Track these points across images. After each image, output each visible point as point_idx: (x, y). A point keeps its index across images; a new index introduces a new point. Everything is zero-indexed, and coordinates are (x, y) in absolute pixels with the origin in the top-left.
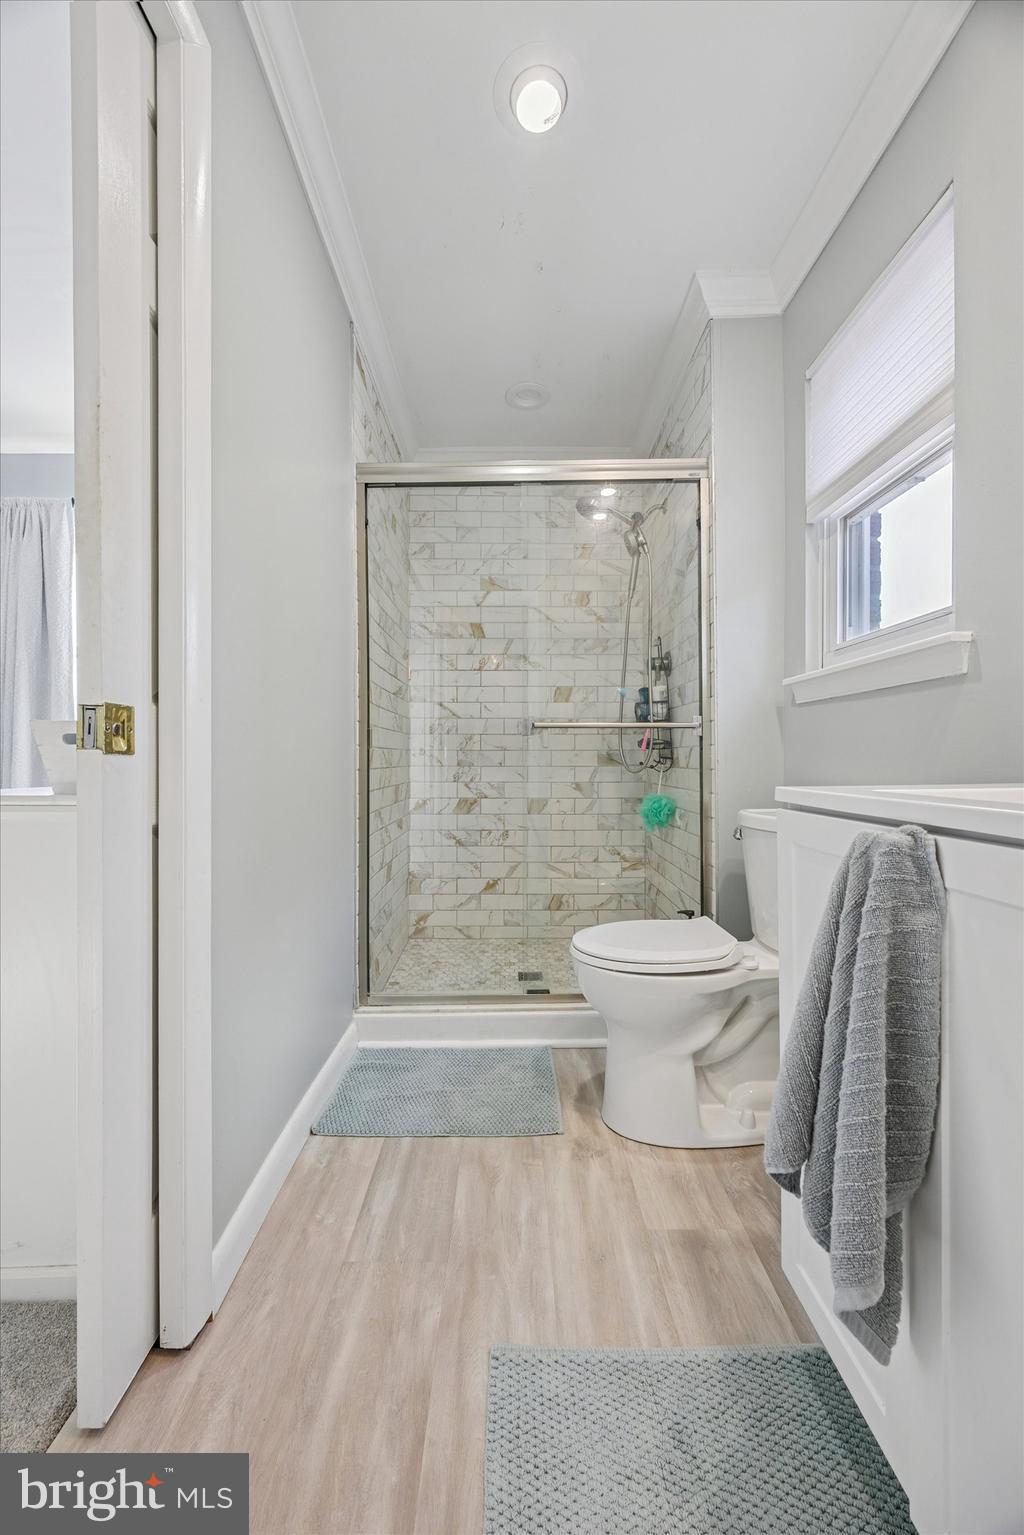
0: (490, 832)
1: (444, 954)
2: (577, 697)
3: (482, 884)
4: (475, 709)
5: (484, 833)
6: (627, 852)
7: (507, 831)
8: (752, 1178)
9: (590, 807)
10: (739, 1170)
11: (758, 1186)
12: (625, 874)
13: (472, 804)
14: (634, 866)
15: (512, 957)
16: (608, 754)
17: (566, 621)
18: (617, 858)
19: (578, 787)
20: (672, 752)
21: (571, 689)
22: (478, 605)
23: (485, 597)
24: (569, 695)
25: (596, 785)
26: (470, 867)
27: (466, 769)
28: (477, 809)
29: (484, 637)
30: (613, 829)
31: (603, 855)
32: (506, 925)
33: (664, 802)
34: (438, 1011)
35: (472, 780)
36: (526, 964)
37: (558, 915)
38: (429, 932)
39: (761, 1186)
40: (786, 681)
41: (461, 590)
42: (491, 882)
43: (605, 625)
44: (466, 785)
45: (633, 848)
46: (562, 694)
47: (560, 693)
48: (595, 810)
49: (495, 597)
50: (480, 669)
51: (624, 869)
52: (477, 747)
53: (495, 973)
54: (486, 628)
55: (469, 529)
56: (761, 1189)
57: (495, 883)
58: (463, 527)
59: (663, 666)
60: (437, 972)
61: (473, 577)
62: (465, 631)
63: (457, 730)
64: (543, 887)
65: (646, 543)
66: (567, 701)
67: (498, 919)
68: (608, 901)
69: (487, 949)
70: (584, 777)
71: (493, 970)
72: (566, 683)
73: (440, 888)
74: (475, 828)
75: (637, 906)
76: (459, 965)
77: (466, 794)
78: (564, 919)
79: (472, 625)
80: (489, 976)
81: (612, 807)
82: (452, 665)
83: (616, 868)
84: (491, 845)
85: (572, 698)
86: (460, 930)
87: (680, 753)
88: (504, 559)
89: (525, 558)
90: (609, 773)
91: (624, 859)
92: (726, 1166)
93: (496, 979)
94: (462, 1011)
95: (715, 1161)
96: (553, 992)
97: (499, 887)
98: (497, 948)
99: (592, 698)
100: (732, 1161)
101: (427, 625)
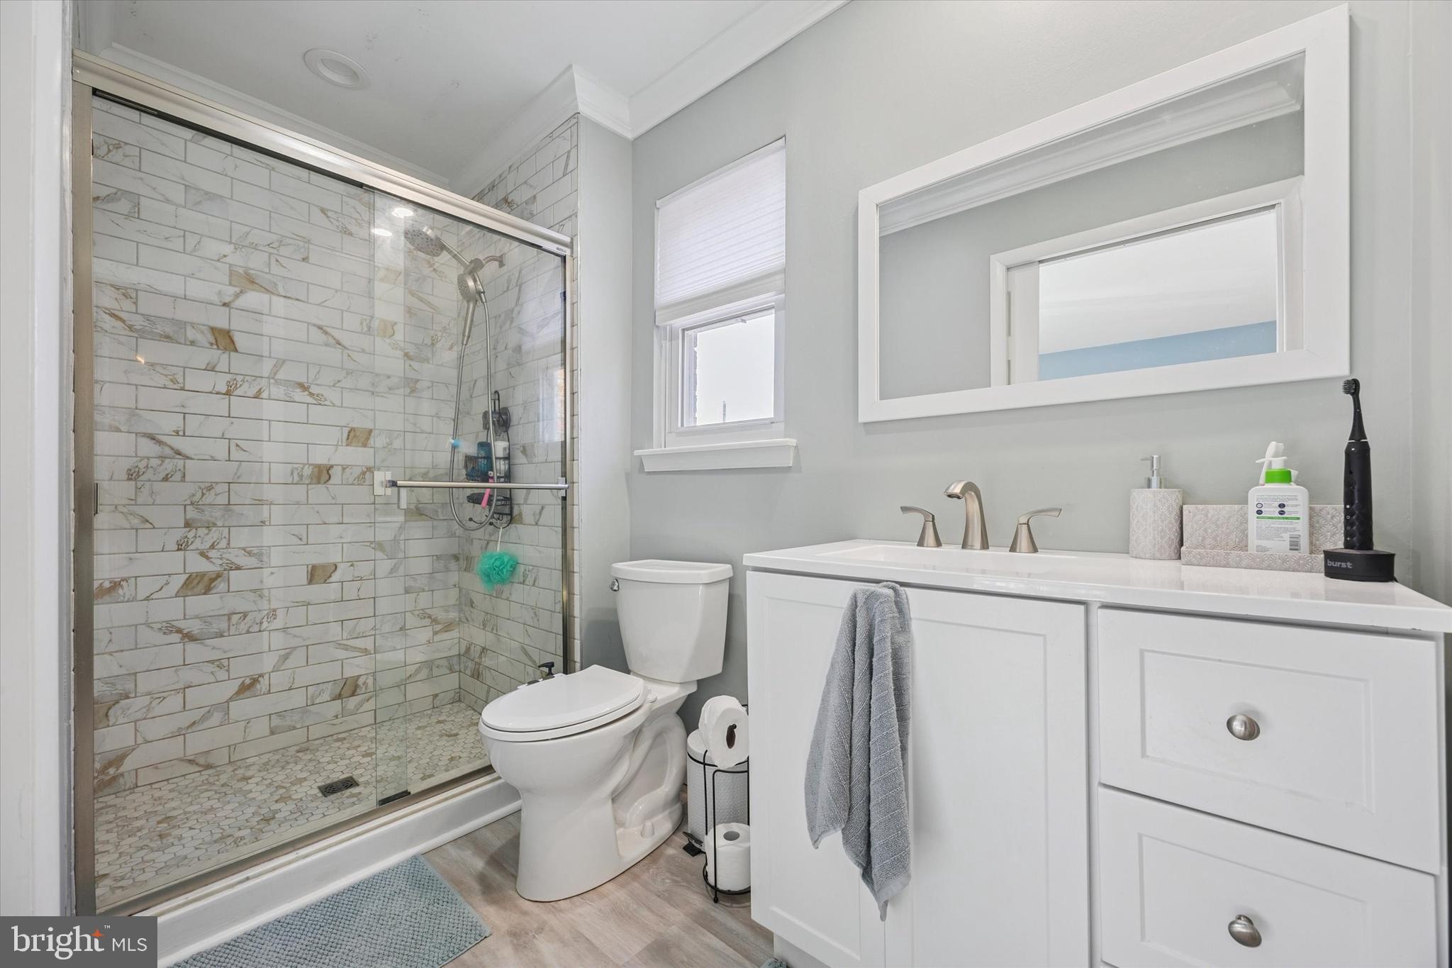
0: (245, 615)
1: (173, 804)
2: (378, 441)
3: (234, 686)
4: (220, 449)
5: (235, 618)
6: (441, 615)
7: (275, 610)
8: (668, 874)
9: (393, 570)
10: (657, 874)
11: (675, 878)
12: (437, 638)
13: (213, 580)
14: (448, 627)
15: (297, 770)
16: (417, 509)
17: (363, 351)
18: (428, 621)
19: (379, 546)
20: (511, 509)
21: (370, 431)
22: (225, 305)
23: (237, 296)
24: (368, 439)
25: (402, 542)
26: (210, 668)
27: (202, 531)
28: (222, 586)
29: (236, 351)
30: (424, 591)
31: (411, 621)
32: (272, 733)
33: (506, 560)
34: (248, 879)
35: (212, 547)
36: (324, 774)
37: (352, 702)
38: (128, 781)
39: (677, 877)
40: (637, 453)
41: (192, 276)
42: (248, 681)
43: (412, 363)
44: (203, 554)
45: (446, 609)
46: (356, 437)
47: (355, 436)
48: (401, 571)
49: (253, 299)
50: (228, 393)
51: (435, 633)
52: (222, 499)
53: (282, 799)
54: (237, 338)
55: (210, 196)
56: (678, 879)
57: (255, 681)
58: (198, 189)
59: (502, 421)
60: (176, 832)
61: (218, 264)
62: (205, 338)
63: (184, 476)
64: (333, 672)
65: (484, 293)
66: (365, 445)
67: (261, 728)
68: (418, 671)
69: (249, 774)
70: (384, 535)
71: (277, 797)
72: (361, 423)
73: (149, 708)
74: (222, 612)
75: (451, 670)
76: (212, 809)
77: (198, 565)
78: (360, 704)
79: (213, 330)
80: (275, 807)
81: (424, 566)
82: (174, 381)
83: (425, 634)
84: (248, 632)
85: (371, 441)
86: (190, 761)
87: (526, 509)
88: (270, 254)
89: (305, 260)
90: (419, 529)
91: (435, 621)
92: (646, 877)
93: (285, 809)
94: (290, 863)
95: (636, 877)
96: (413, 791)
97: (263, 685)
98: (265, 767)
99: (397, 444)
100: (648, 869)
101: (123, 315)
